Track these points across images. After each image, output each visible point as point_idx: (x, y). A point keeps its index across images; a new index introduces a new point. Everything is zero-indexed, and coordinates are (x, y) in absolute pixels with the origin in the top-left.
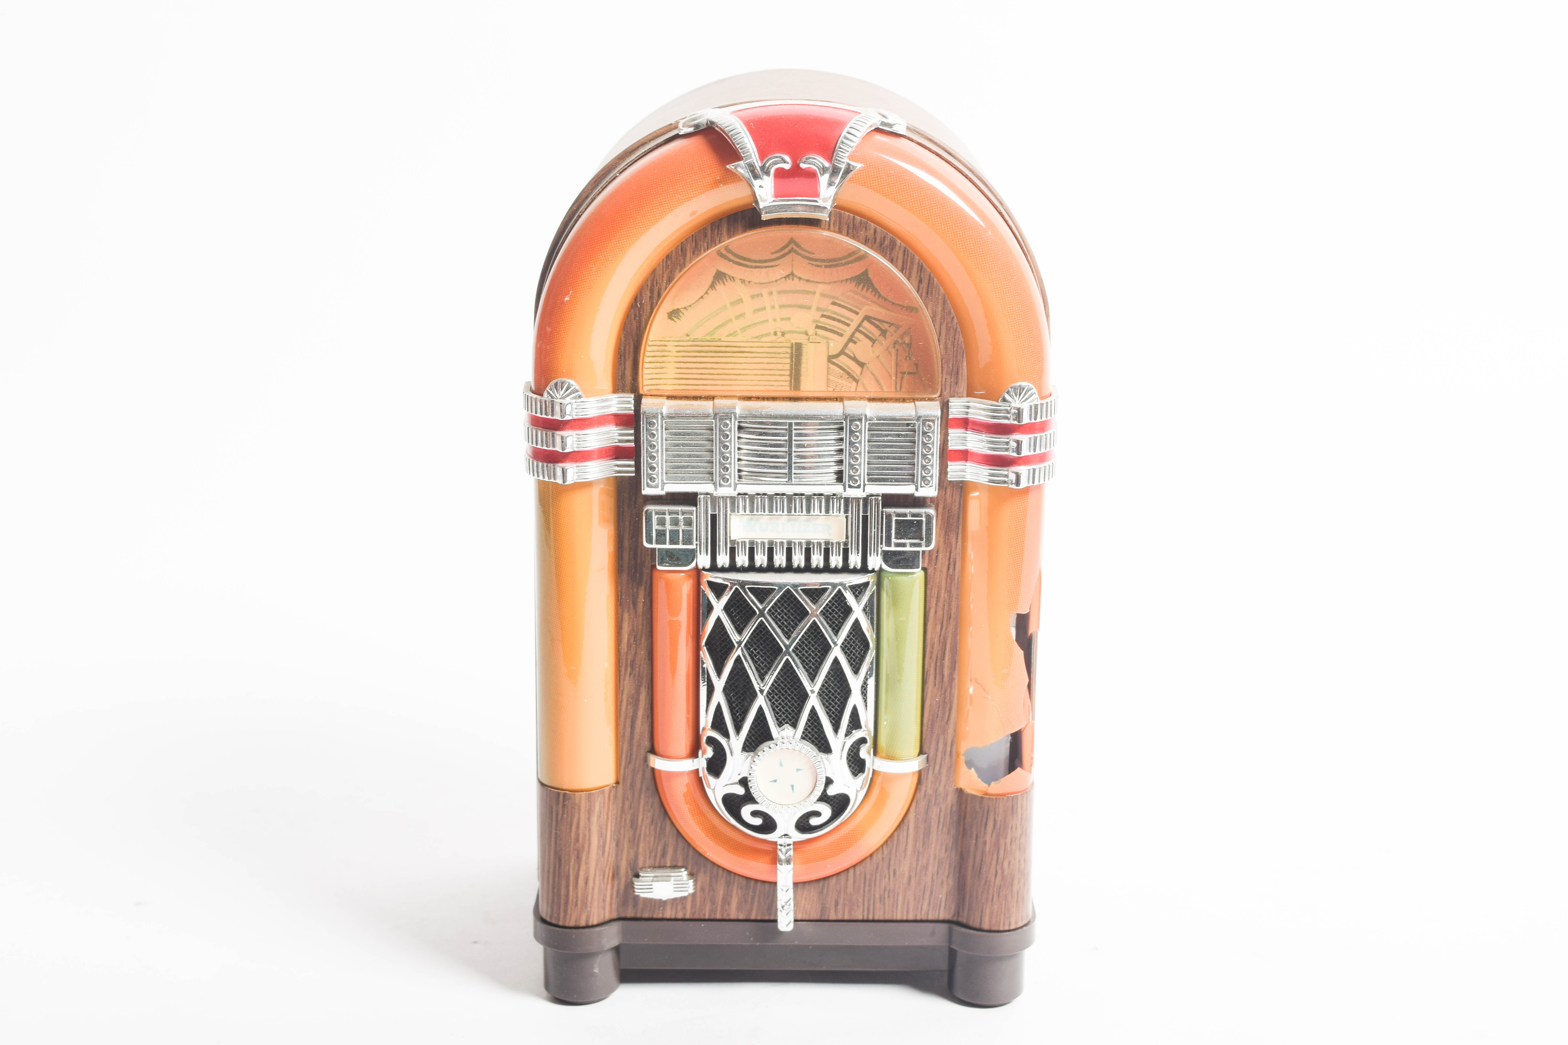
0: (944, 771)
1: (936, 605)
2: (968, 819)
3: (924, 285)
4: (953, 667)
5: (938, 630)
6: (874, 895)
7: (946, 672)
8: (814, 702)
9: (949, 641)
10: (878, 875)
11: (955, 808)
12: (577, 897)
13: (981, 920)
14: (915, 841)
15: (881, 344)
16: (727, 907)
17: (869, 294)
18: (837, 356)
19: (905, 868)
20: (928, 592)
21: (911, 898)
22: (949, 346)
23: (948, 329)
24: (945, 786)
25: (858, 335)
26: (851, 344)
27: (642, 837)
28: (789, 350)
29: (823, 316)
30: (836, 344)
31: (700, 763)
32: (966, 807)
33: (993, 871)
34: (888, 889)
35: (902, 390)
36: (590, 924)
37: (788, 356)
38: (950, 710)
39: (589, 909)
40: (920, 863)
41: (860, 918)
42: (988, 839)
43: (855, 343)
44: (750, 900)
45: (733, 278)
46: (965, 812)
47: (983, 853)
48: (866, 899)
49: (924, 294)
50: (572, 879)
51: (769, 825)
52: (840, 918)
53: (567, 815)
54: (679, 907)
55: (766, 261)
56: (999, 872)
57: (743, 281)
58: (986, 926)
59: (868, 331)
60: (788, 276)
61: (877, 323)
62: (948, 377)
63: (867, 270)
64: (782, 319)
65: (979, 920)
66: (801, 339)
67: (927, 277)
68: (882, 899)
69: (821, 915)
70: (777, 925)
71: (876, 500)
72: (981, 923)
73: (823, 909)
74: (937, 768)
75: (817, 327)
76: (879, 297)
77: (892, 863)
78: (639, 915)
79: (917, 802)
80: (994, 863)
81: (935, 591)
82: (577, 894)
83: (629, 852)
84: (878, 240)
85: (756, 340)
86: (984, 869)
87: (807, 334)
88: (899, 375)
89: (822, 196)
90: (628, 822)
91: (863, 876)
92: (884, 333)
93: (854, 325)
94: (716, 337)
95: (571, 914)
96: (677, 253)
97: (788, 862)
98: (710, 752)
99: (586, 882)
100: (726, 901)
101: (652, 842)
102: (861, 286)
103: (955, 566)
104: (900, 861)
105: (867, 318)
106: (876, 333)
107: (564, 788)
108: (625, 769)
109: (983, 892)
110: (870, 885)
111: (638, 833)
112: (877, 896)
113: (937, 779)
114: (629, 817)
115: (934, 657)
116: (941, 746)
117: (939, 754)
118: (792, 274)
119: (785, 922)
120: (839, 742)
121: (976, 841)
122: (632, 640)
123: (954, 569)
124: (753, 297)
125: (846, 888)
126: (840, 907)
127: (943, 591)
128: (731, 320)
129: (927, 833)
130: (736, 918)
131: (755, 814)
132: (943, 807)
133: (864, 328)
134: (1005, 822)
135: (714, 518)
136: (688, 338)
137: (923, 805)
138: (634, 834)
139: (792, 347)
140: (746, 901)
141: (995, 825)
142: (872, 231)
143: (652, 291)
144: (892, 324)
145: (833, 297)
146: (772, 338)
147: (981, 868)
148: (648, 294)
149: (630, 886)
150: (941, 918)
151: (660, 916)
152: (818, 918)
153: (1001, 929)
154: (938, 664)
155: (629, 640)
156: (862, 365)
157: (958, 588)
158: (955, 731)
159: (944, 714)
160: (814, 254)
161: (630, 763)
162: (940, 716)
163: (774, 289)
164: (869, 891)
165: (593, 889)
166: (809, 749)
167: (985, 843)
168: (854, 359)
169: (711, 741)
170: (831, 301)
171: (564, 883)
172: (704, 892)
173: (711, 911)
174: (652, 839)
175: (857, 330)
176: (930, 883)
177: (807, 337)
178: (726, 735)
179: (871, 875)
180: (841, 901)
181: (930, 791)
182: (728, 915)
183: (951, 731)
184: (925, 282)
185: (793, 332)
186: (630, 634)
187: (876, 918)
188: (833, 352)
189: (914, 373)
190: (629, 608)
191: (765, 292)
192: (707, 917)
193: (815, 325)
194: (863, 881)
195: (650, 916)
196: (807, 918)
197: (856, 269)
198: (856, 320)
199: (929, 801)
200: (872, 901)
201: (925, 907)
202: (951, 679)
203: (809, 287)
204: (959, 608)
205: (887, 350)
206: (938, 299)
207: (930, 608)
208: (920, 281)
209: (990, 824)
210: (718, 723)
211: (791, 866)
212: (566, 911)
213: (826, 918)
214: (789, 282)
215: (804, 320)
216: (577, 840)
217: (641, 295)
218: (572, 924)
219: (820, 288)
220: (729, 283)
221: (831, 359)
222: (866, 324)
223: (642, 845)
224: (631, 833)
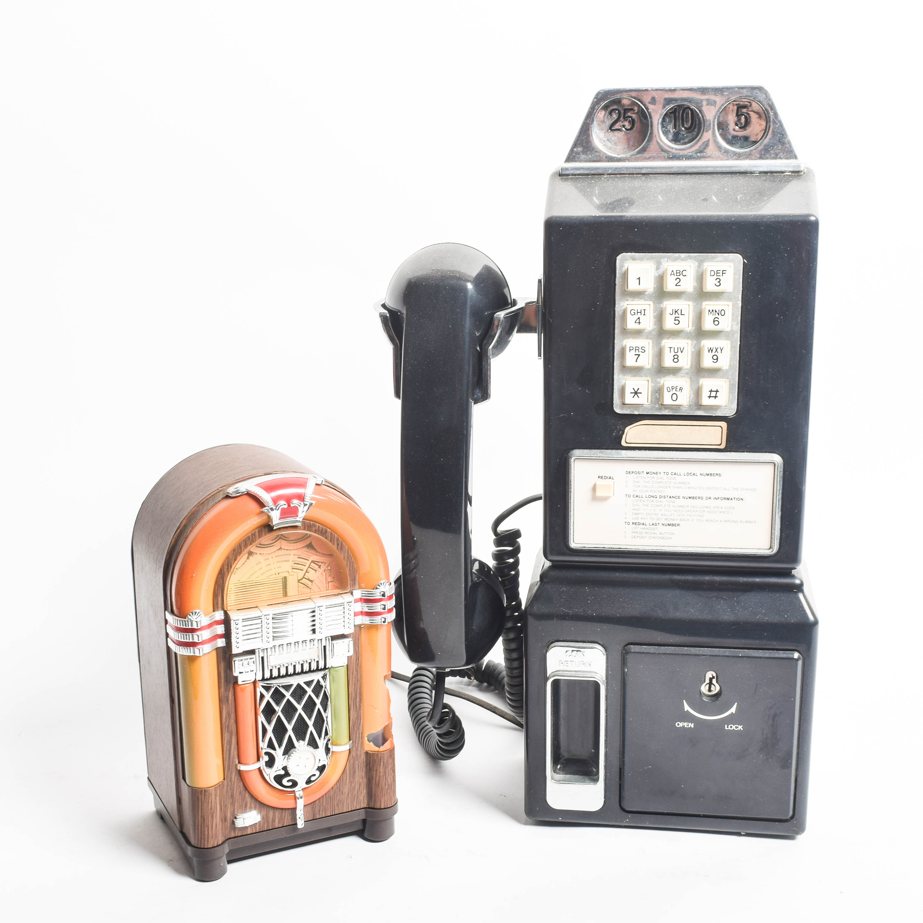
0: (359, 745)
1: (352, 677)
2: (371, 764)
3: (340, 546)
4: (360, 702)
5: (353, 687)
6: (334, 804)
7: (358, 704)
8: (311, 728)
9: (358, 691)
10: (336, 795)
11: (364, 760)
12: (213, 834)
13: (380, 805)
14: (350, 777)
15: (319, 571)
16: (274, 823)
17: (313, 552)
18: (301, 579)
19: (346, 790)
20: (348, 672)
21: (349, 802)
22: (351, 570)
23: (350, 562)
24: (360, 752)
25: (309, 569)
26: (307, 573)
27: (236, 800)
28: (281, 580)
29: (294, 564)
30: (301, 574)
31: (262, 764)
32: (370, 759)
33: (384, 783)
34: (340, 800)
35: (329, 589)
36: (219, 844)
37: (281, 582)
38: (360, 719)
39: (218, 838)
40: (352, 786)
41: (329, 815)
42: (381, 770)
43: (308, 572)
44: (283, 818)
45: (256, 553)
46: (370, 761)
47: (379, 777)
48: (331, 806)
49: (340, 550)
50: (210, 826)
51: (295, 784)
52: (321, 817)
53: (207, 799)
54: (254, 828)
55: (270, 544)
56: (387, 783)
57: (260, 554)
58: (382, 807)
59: (313, 567)
60: (279, 549)
61: (316, 562)
62: (351, 582)
63: (311, 542)
64: (278, 568)
65: (379, 805)
66: (286, 575)
67: (341, 542)
68: (338, 805)
69: (313, 817)
70: (297, 826)
71: (329, 639)
72: (380, 806)
73: (314, 815)
74: (357, 745)
75: (292, 568)
76: (317, 552)
77: (341, 789)
78: (236, 835)
79: (349, 761)
80: (384, 780)
81: (351, 671)
82: (213, 832)
83: (231, 809)
84: (320, 531)
85: (268, 578)
86: (381, 783)
87: (288, 572)
88: (327, 583)
89: (299, 517)
90: (230, 796)
91: (329, 797)
92: (320, 567)
93: (307, 565)
94: (251, 579)
95: (210, 842)
96: (238, 548)
97: (301, 797)
98: (266, 758)
99: (216, 826)
100: (273, 821)
101: (240, 802)
102: (309, 549)
103: (358, 659)
104: (344, 787)
105: (312, 562)
106: (316, 567)
107: (204, 787)
108: (227, 773)
109: (380, 793)
110: (332, 800)
111: (234, 800)
112: (336, 804)
113: (357, 750)
114: (230, 793)
115: (353, 699)
116: (358, 735)
117: (357, 738)
118: (281, 548)
119: (300, 824)
120: (321, 743)
121: (376, 772)
122: (227, 716)
123: (358, 661)
124: (265, 560)
125: (323, 803)
126: (321, 812)
127: (354, 671)
128: (257, 571)
129: (354, 772)
130: (278, 827)
131: (288, 781)
132: (360, 761)
133: (312, 566)
134: (388, 762)
135: (263, 658)
136: (239, 582)
137: (352, 762)
138: (233, 800)
139: (283, 579)
140: (282, 819)
141: (384, 764)
142: (317, 527)
143: (228, 566)
144: (322, 563)
145: (299, 555)
146: (274, 576)
147: (379, 783)
148: (226, 567)
149: (233, 823)
150: (362, 807)
151: (246, 833)
152: (312, 819)
153: (389, 807)
154: (355, 701)
155: (226, 716)
156: (312, 581)
157: (360, 669)
158: (363, 728)
159: (358, 722)
160: (289, 538)
161: (229, 770)
162: (356, 723)
163: (274, 555)
164: (332, 802)
165: (219, 828)
166: (311, 749)
167: (380, 772)
168: (309, 580)
169: (266, 753)
170: (298, 556)
171: (206, 829)
172: (265, 819)
173: (267, 826)
174: (241, 800)
175: (309, 567)
176: (356, 794)
177: (288, 573)
178: (274, 749)
179: (333, 796)
180: (321, 810)
181: (354, 755)
182: (275, 826)
183: (361, 728)
184: (340, 544)
185: (282, 572)
186: (226, 714)
187: (336, 813)
188: (300, 578)
189: (333, 581)
190: (225, 702)
191: (270, 557)
192: (265, 829)
193: (291, 568)
194: (329, 799)
195: (241, 835)
196: (308, 820)
197: (307, 542)
198: (308, 563)
199: (354, 759)
200: (334, 807)
201: (355, 804)
202: (360, 706)
203: (288, 552)
204: (361, 676)
205: (321, 573)
206: (345, 551)
207: (350, 679)
208: (338, 545)
209: (382, 764)
210: (271, 745)
211: (303, 799)
212: (208, 842)
213: (315, 818)
214: (280, 551)
215: (286, 567)
216: (211, 809)
217: (223, 568)
218: (211, 846)
219: (293, 552)
220: (255, 556)
221: (299, 581)
222: (312, 564)
223: (236, 805)
224: (231, 800)
